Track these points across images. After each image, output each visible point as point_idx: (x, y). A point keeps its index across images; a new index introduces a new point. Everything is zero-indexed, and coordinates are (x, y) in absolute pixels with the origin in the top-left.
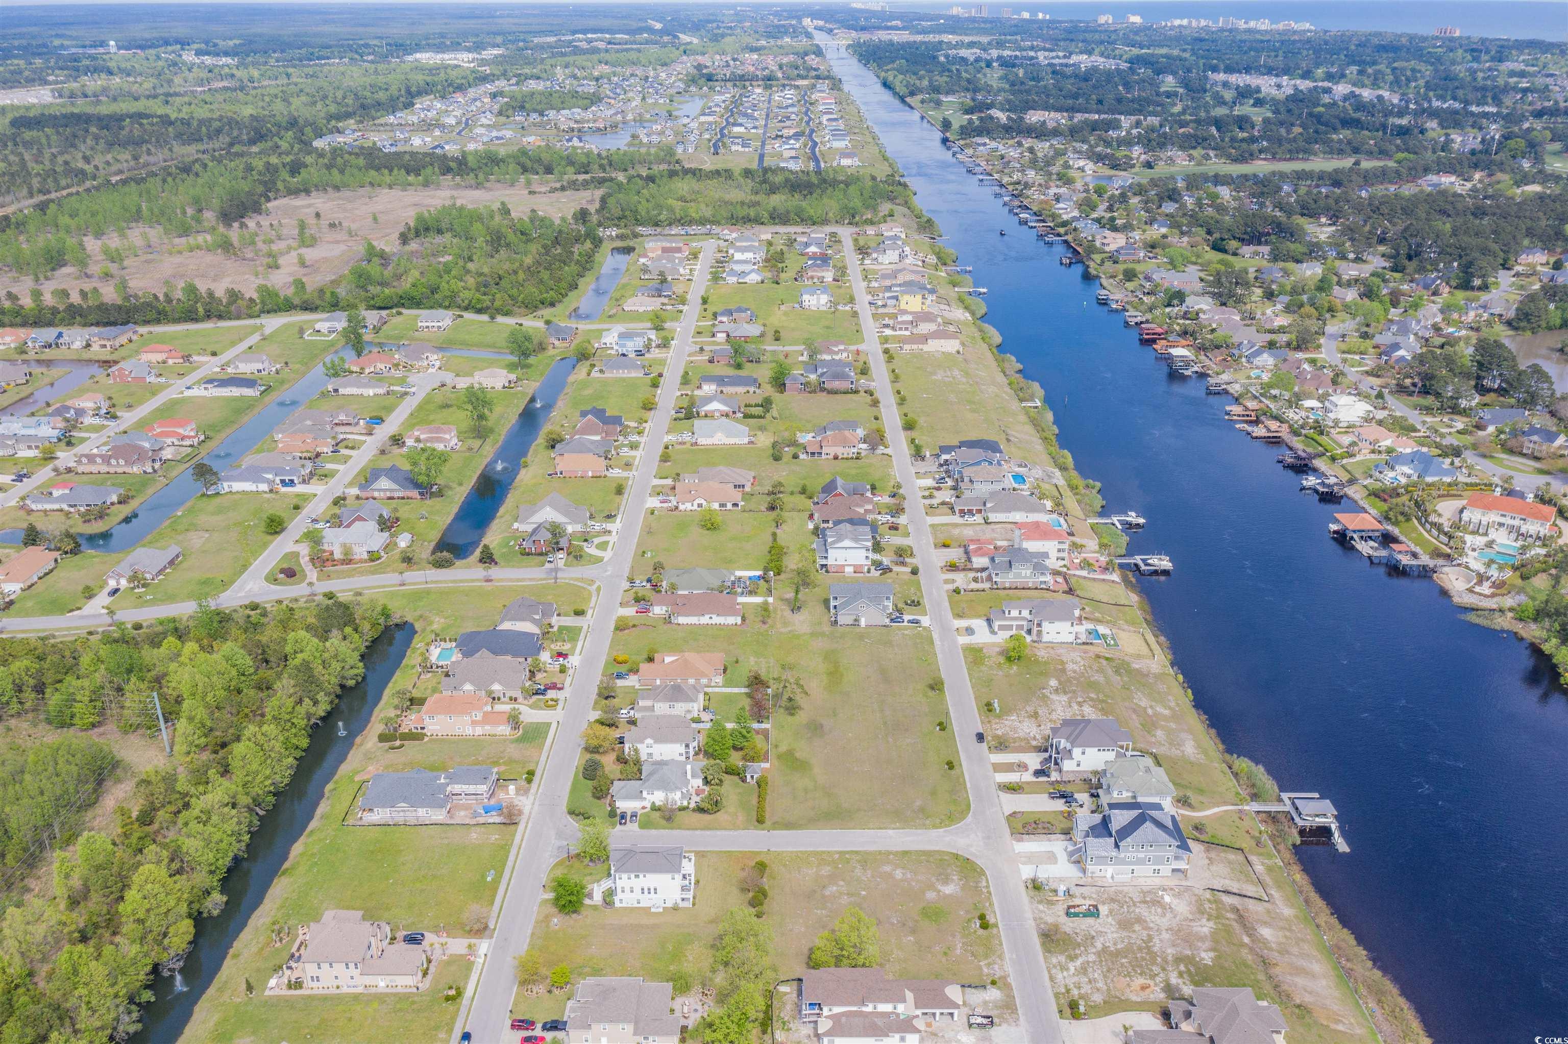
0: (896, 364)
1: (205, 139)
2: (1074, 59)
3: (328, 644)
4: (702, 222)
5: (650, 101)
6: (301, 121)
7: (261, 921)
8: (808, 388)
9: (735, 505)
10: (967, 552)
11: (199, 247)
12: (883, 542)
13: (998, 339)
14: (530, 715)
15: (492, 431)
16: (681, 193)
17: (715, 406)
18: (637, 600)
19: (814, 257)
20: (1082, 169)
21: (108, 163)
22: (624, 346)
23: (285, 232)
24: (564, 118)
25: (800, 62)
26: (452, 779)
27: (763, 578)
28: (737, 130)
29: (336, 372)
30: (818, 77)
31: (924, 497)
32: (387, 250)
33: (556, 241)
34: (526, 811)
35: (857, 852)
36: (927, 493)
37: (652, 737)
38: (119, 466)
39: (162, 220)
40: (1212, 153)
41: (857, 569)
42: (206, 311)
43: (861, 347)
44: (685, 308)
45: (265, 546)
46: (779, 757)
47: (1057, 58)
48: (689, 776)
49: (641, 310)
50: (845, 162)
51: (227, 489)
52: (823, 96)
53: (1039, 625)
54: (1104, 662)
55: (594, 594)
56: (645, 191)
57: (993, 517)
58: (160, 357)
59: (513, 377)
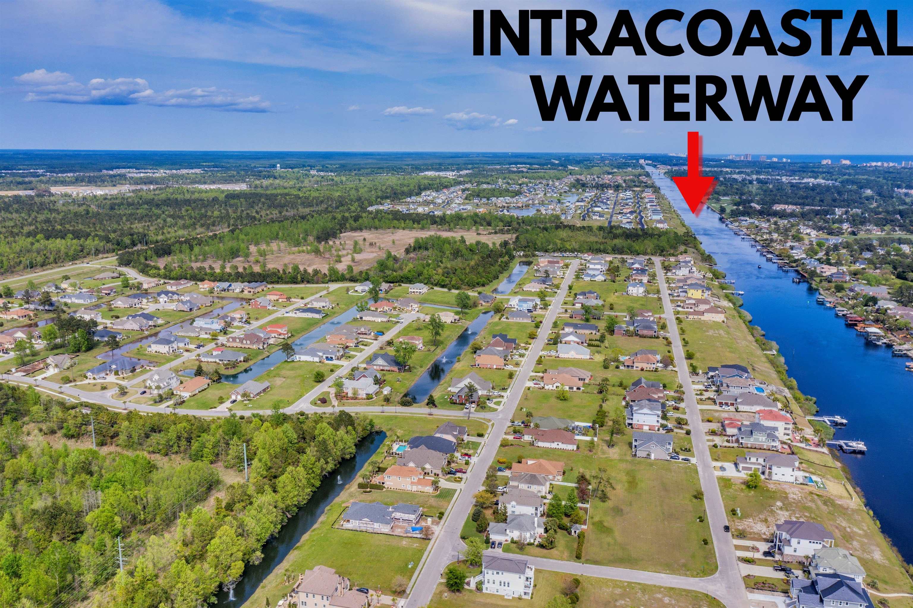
0: (683, 325)
1: (315, 206)
2: (805, 180)
3: (338, 433)
4: (573, 251)
5: (548, 195)
6: (363, 199)
7: (280, 571)
8: (628, 333)
9: (578, 389)
10: (723, 426)
11: (303, 251)
12: (669, 414)
13: (749, 317)
14: (444, 484)
15: (442, 343)
16: (561, 236)
17: (571, 338)
18: (515, 432)
19: (637, 269)
20: (809, 234)
21: (267, 214)
22: (522, 306)
23: (347, 247)
24: (501, 201)
25: (636, 179)
26: (396, 509)
27: (593, 428)
28: (596, 209)
29: (362, 309)
30: (647, 187)
31: (697, 394)
32: (398, 256)
33: (489, 256)
34: (436, 533)
35: (639, 584)
36: (699, 393)
37: (516, 501)
38: (247, 344)
39: (288, 238)
40: (897, 229)
41: (651, 428)
42: (302, 278)
43: (662, 316)
44: (558, 291)
45: (313, 387)
46: (593, 524)
47: (795, 180)
48: (536, 525)
49: (533, 290)
50: (660, 226)
51: (298, 359)
52: (648, 195)
53: (770, 469)
54: (816, 497)
55: (490, 427)
56: (541, 235)
57: (741, 408)
58: (276, 298)
59: (457, 317)
